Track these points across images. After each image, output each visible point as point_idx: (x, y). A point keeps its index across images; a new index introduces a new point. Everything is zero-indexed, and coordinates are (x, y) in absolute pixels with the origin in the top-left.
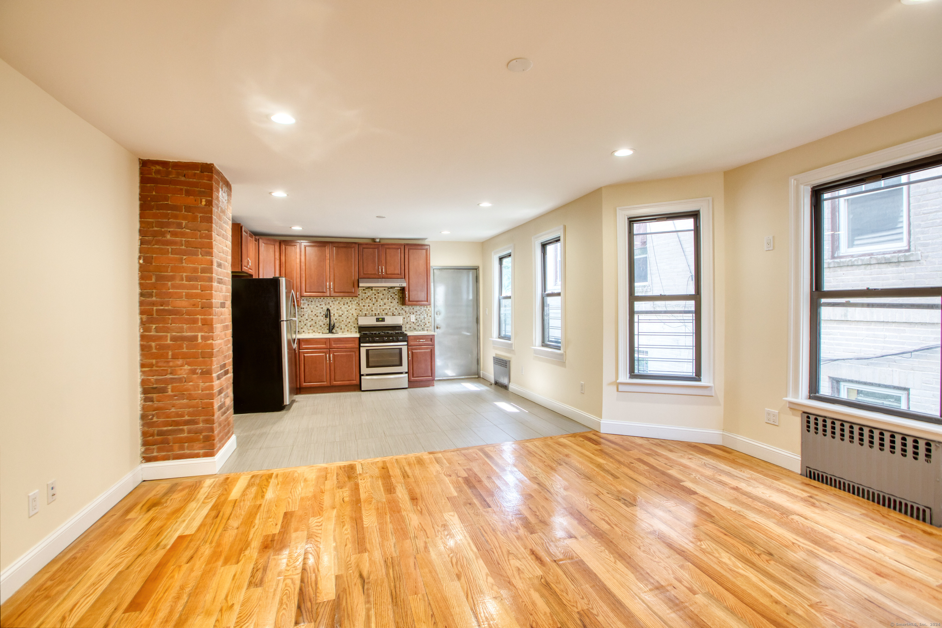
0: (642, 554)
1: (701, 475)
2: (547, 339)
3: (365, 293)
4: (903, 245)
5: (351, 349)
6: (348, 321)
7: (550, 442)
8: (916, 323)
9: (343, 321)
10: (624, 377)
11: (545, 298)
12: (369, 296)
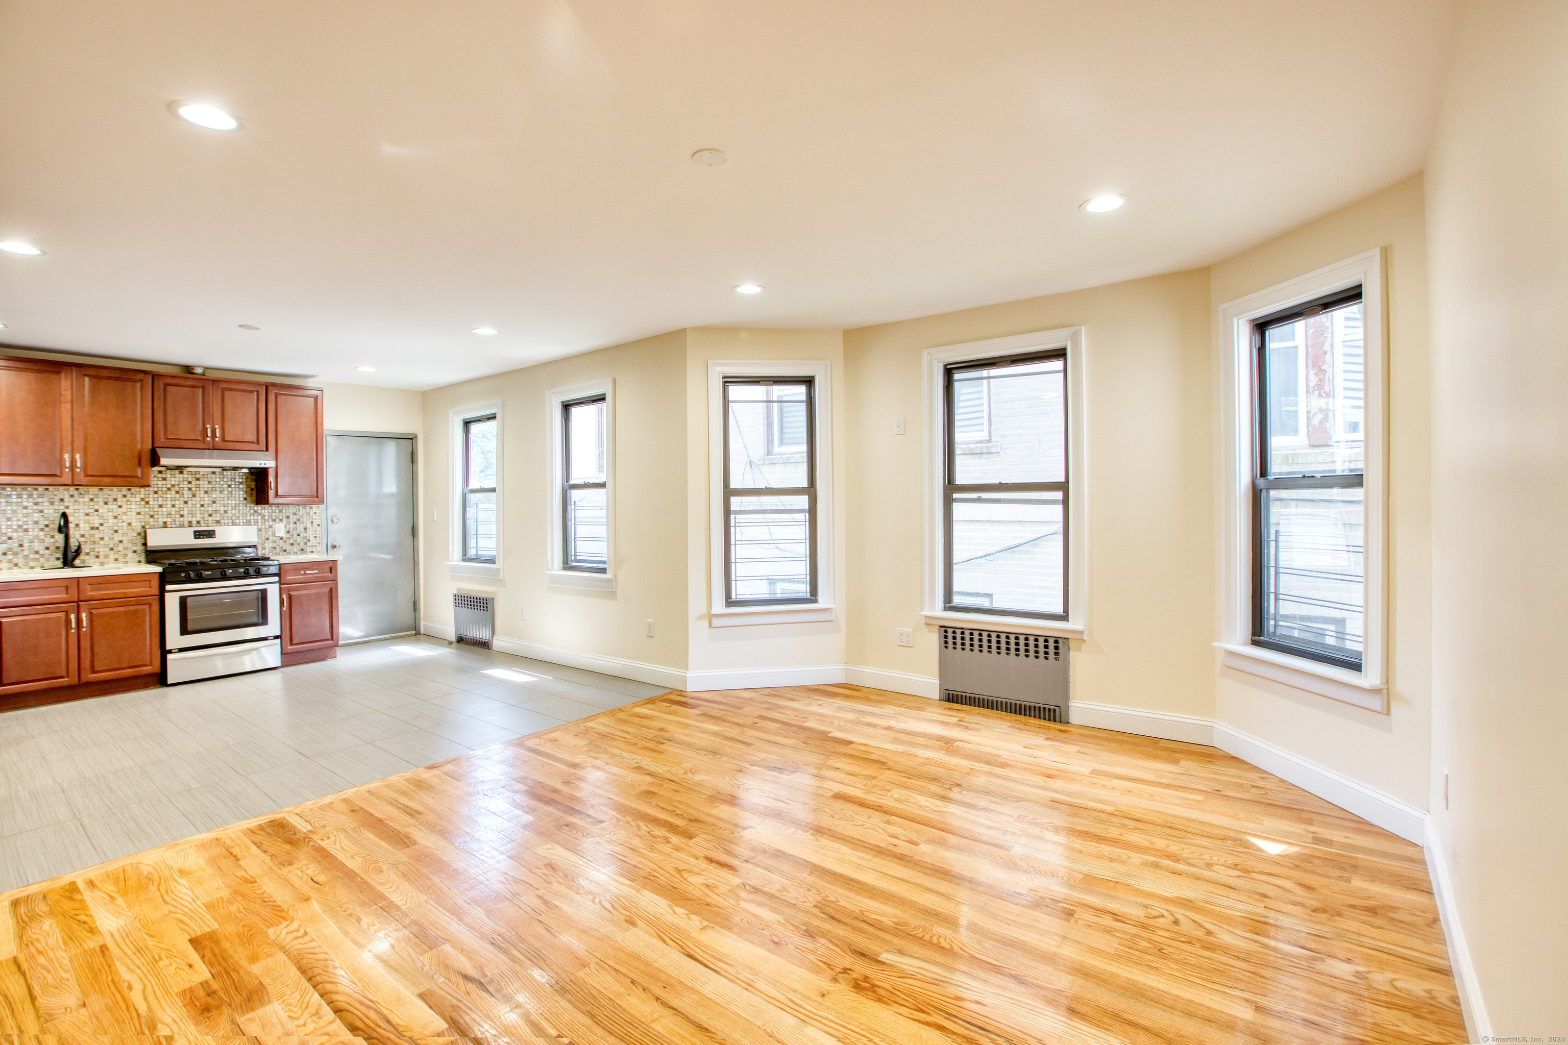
0: (839, 822)
1: (845, 721)
2: (573, 557)
3: (164, 479)
4: (984, 436)
5: (140, 599)
6: (117, 538)
7: (621, 716)
8: (998, 521)
9: (102, 539)
10: (719, 606)
11: (568, 491)
12: (173, 486)
